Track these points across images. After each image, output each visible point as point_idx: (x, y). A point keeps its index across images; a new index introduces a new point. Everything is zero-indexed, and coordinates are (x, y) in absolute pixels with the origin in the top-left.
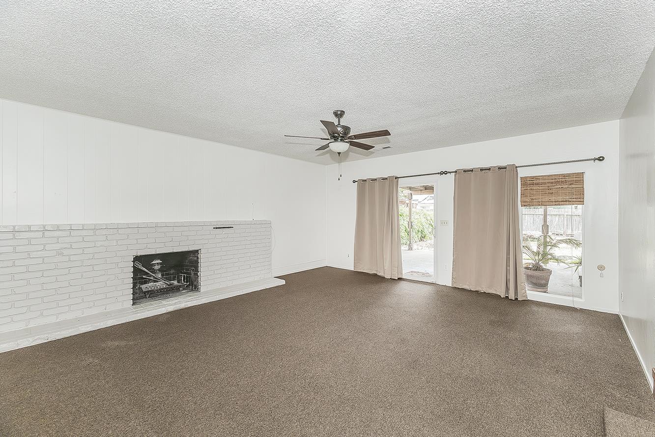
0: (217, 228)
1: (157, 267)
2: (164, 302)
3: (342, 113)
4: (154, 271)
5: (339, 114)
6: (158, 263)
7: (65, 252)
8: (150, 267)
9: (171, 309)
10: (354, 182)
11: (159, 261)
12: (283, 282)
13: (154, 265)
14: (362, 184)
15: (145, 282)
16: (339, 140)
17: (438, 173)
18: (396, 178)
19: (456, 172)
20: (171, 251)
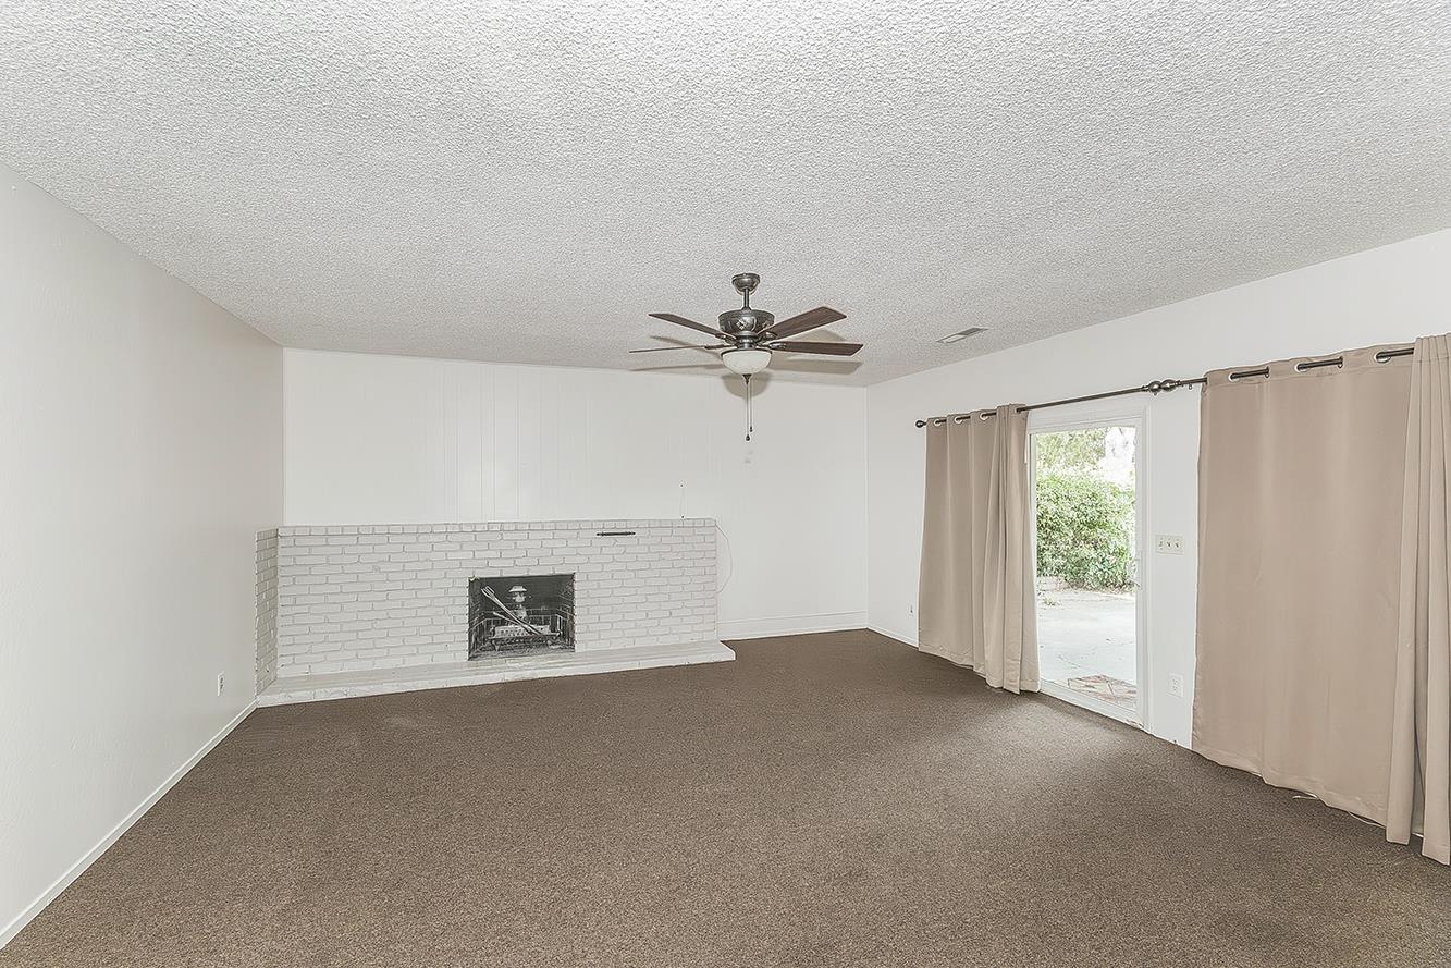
0: (603, 534)
1: (519, 599)
2: (510, 663)
3: (755, 278)
4: (513, 606)
5: (746, 284)
6: (520, 593)
7: (383, 567)
8: (507, 598)
9: (509, 677)
10: (920, 424)
11: (521, 589)
12: (730, 655)
13: (514, 594)
14: (938, 429)
15: (503, 623)
16: (746, 345)
17: (1143, 389)
18: (1019, 410)
19: (1204, 380)
20: (525, 574)
